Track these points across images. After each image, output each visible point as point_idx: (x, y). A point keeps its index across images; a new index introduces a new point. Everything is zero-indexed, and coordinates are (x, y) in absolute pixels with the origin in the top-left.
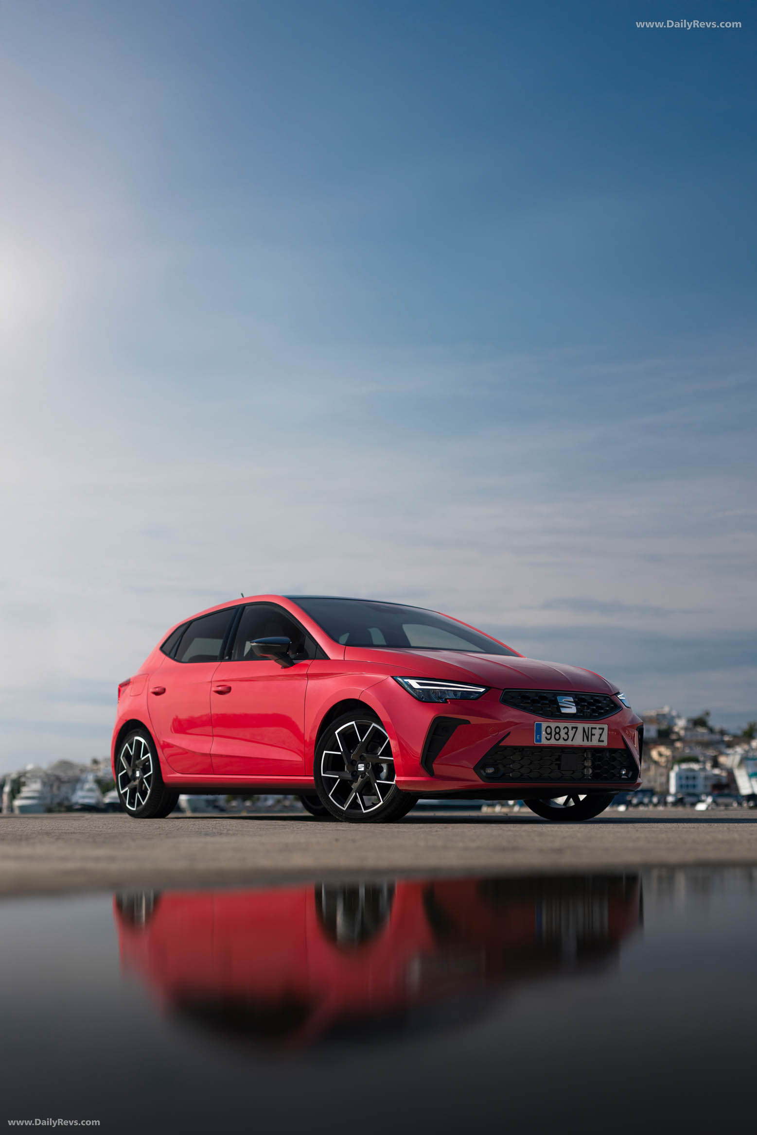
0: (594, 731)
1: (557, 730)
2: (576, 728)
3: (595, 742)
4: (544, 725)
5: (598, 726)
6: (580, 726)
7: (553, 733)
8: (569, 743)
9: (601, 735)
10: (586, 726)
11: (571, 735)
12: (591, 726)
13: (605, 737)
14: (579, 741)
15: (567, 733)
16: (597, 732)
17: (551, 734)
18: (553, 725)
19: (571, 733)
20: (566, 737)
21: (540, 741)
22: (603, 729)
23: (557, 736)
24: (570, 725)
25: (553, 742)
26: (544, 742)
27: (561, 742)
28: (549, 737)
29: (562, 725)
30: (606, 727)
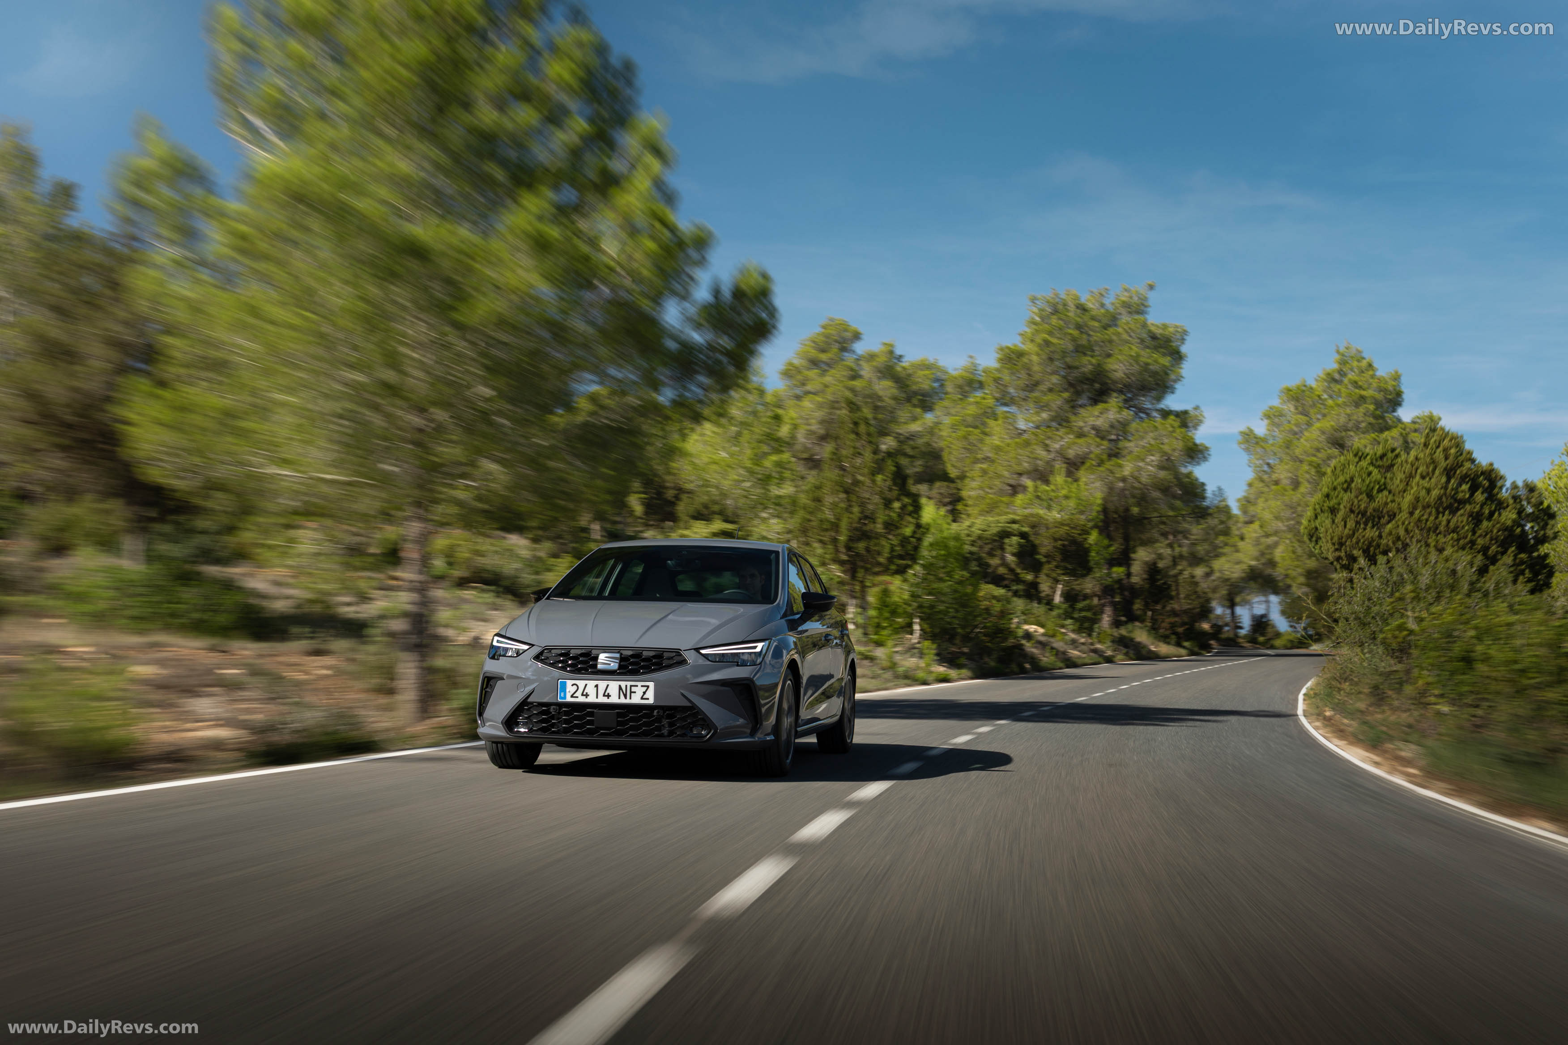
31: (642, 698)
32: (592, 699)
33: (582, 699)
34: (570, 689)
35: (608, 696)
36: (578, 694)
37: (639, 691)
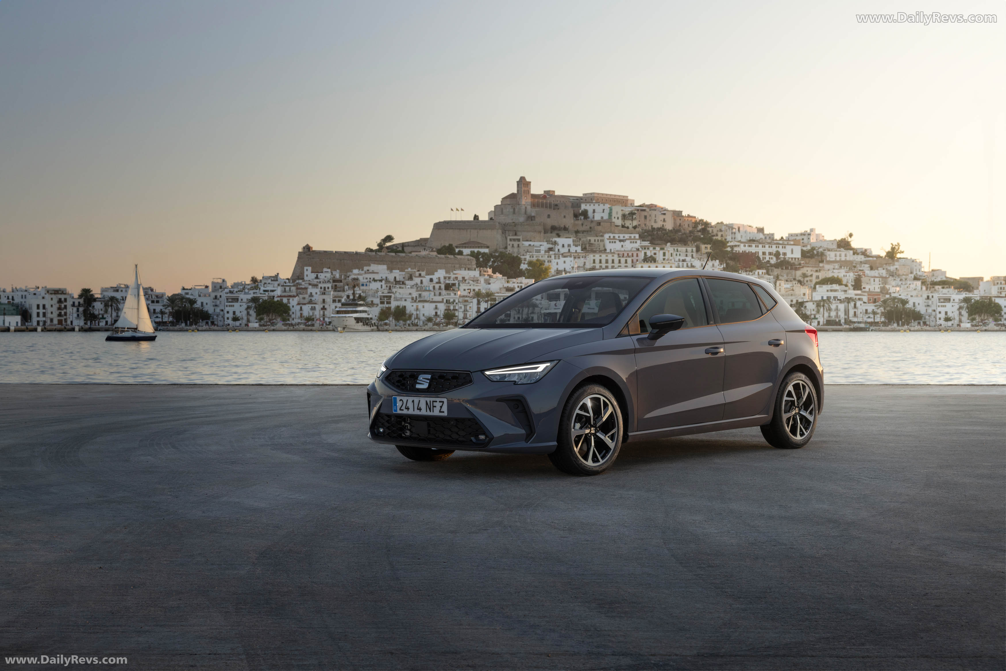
31: (440, 412)
32: (411, 412)
33: (405, 412)
34: (399, 404)
35: (420, 409)
36: (403, 408)
37: (438, 405)
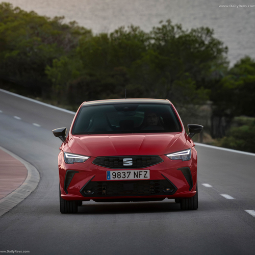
0: (140, 173)
1: (119, 174)
2: (130, 172)
3: (142, 178)
4: (111, 172)
5: (143, 171)
6: (132, 172)
7: (117, 175)
8: (126, 179)
9: (145, 175)
10: (136, 171)
11: (127, 176)
12: (138, 171)
13: (148, 175)
14: (132, 177)
15: (124, 175)
16: (143, 174)
17: (115, 175)
18: (116, 172)
19: (127, 175)
20: (124, 176)
21: (110, 178)
22: (147, 172)
23: (119, 176)
24: (126, 171)
25: (117, 179)
26: (112, 179)
27: (121, 179)
28: (114, 177)
29: (121, 171)
30: (148, 171)
